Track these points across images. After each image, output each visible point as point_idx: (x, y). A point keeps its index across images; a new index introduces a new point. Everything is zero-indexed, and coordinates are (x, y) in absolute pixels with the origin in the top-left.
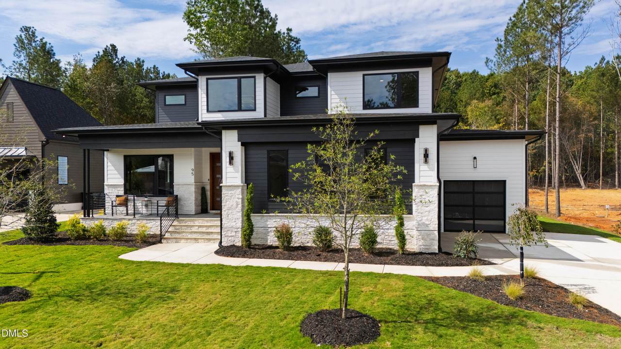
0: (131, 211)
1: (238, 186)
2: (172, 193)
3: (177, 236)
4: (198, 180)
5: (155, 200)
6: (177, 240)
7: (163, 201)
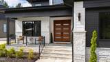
0: (25, 42)
1: (83, 32)
2: (40, 35)
3: (46, 55)
4: (50, 30)
5: (34, 38)
6: (47, 57)
7: (37, 38)
